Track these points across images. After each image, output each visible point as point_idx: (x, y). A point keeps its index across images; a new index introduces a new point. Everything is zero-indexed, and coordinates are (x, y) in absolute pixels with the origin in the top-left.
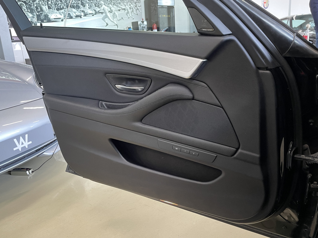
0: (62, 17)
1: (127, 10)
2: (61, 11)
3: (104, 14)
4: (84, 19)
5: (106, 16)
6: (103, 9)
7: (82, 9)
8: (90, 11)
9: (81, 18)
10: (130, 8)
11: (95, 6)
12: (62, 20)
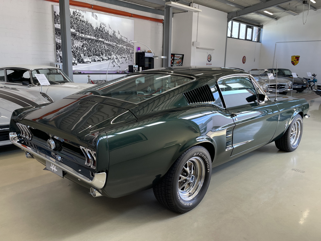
0: (90, 60)
2: (90, 57)
3: (113, 60)
4: (102, 62)
5: (114, 61)
6: (113, 57)
7: (101, 57)
8: (105, 58)
9: (100, 61)
10: (128, 57)
11: (109, 55)
12: (90, 63)
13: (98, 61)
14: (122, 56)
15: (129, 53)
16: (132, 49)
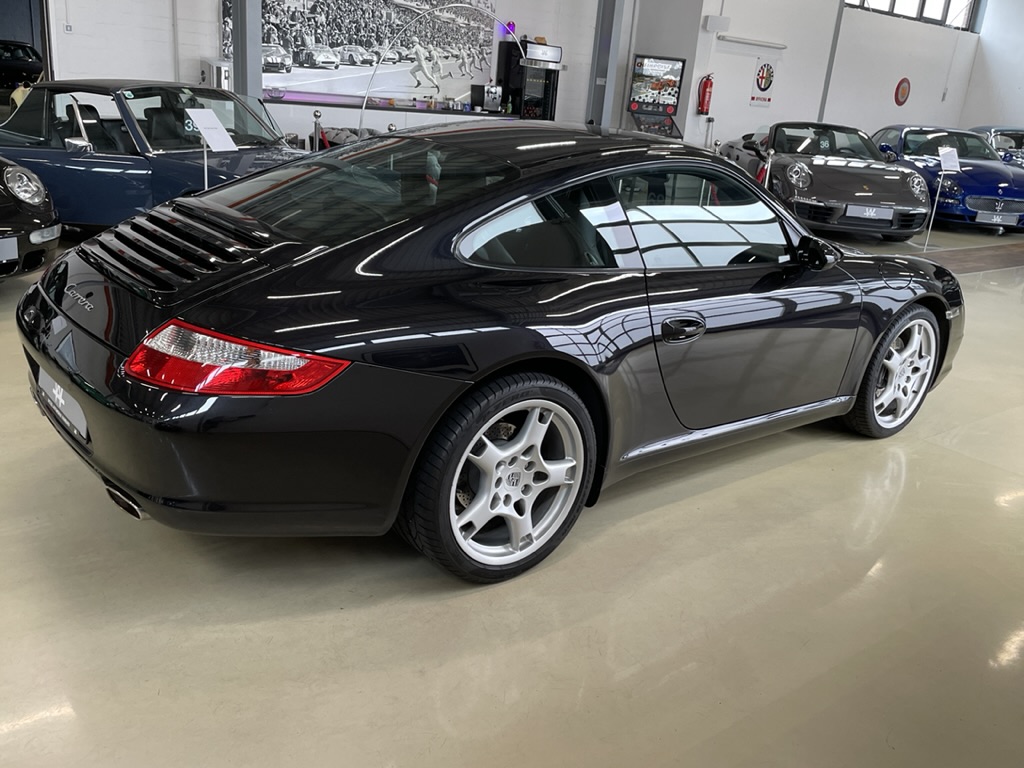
0: (337, 60)
1: (463, 59)
2: (338, 49)
3: (416, 63)
4: (377, 68)
6: (416, 53)
7: (376, 49)
9: (371, 65)
10: (468, 55)
11: (402, 45)
12: (337, 67)
13: (364, 62)
14: (448, 52)
15: (472, 40)
16: (488, 29)
